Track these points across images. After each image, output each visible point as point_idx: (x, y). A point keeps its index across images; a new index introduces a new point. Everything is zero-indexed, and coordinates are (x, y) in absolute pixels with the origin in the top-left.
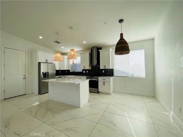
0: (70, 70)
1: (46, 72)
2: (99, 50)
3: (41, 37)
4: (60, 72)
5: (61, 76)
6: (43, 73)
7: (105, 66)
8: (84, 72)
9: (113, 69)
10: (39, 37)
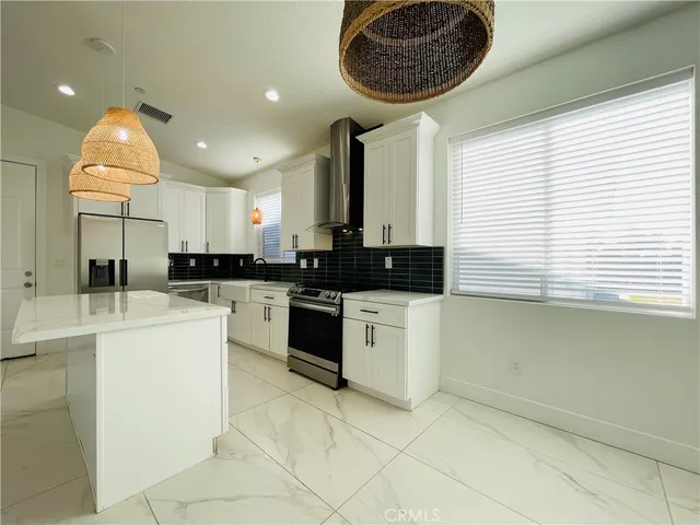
0: (252, 256)
1: (112, 262)
2: (360, 138)
3: (66, 90)
4: (216, 263)
5: (209, 282)
6: (92, 263)
7: (387, 230)
8: (304, 264)
9: (442, 248)
10: (56, 86)
